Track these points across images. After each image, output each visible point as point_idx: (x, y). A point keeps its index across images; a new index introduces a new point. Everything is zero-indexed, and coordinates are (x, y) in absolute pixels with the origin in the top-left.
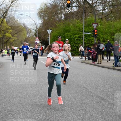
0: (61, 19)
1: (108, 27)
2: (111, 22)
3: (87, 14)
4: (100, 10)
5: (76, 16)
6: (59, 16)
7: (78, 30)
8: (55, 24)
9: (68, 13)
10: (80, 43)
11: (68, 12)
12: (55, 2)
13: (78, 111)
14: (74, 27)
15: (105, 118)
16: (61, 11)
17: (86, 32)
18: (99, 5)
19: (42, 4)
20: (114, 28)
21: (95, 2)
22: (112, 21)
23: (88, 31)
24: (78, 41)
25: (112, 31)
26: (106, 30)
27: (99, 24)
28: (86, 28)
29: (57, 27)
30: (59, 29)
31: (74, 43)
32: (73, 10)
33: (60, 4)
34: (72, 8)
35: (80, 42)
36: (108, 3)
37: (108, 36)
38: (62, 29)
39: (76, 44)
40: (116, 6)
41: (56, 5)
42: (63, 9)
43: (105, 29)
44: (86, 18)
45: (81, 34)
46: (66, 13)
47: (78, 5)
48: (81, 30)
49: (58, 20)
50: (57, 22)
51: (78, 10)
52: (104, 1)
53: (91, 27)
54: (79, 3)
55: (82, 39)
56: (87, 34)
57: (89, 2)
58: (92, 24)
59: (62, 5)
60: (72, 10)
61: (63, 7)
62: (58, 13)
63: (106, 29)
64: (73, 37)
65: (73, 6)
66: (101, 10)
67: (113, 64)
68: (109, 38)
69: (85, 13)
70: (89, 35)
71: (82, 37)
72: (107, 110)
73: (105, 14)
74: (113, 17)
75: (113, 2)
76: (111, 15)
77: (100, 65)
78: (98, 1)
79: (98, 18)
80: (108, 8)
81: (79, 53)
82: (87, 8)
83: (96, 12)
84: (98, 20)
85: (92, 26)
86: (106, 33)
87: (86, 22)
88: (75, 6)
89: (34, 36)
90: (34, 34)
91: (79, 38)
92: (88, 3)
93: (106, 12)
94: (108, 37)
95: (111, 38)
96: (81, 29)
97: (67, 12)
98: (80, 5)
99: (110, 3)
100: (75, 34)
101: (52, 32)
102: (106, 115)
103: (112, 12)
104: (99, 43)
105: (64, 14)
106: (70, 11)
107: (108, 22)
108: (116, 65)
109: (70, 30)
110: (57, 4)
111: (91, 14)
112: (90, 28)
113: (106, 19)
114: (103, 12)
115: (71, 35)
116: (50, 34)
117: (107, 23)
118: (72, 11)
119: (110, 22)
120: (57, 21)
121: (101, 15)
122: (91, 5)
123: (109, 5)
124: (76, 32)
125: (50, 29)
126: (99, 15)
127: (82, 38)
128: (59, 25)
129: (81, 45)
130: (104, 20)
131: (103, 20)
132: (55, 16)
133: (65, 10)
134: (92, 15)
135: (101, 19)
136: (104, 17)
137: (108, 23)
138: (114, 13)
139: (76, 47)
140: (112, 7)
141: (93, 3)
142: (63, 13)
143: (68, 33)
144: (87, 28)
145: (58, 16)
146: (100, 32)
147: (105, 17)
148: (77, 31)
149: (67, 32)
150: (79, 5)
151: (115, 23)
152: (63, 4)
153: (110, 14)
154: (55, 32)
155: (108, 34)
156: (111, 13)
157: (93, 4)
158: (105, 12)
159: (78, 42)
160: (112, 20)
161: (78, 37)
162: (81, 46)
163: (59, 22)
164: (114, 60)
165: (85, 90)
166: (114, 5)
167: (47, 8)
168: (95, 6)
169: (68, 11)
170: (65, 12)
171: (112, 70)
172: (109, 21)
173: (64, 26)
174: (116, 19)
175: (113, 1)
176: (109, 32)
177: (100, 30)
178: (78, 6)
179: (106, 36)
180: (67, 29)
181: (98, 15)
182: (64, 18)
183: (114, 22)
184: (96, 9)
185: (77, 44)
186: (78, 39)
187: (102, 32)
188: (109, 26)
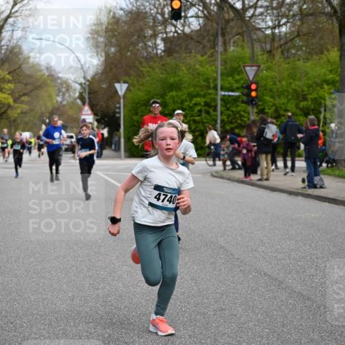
0: (155, 52)
1: (288, 76)
2: (298, 63)
3: (230, 40)
4: (266, 28)
5: (198, 44)
6: (150, 44)
7: (202, 83)
8: (139, 68)
9: (176, 35)
10: (207, 122)
11: (176, 32)
12: (138, 3)
13: (204, 314)
14: (193, 75)
15: (278, 335)
16: (154, 31)
17: (225, 91)
18: (261, 14)
19: (101, 10)
20: (304, 78)
21: (251, 4)
22: (299, 60)
23: (232, 86)
24: (204, 115)
25: (300, 87)
26: (282, 86)
27: (262, 66)
28: (225, 78)
29: (143, 75)
30: (148, 80)
31: (191, 122)
32: (189, 27)
33: (151, 9)
34: (185, 22)
35: (208, 117)
36: (287, 6)
37: (289, 100)
38: (157, 81)
39: (199, 123)
40: (310, 17)
41: (142, 12)
42: (159, 23)
43: (280, 82)
44: (225, 50)
45: (212, 96)
46: (169, 35)
47: (203, 12)
48: (212, 85)
49: (145, 54)
50: (143, 60)
51: (203, 28)
52: (278, 3)
53: (239, 75)
54: (205, 6)
55: (215, 110)
56: (229, 96)
57: (234, 3)
58: (244, 67)
59: (157, 13)
60: (186, 28)
61: (160, 17)
62: (146, 35)
63: (284, 83)
64: (188, 106)
65: (189, 15)
66: (269, 27)
67: (303, 181)
68: (291, 106)
69: (223, 35)
70: (236, 99)
71: (213, 104)
72: (287, 311)
73: (280, 40)
74: (302, 46)
75: (303, 5)
76: (298, 42)
77: (265, 183)
78: (260, 3)
79: (261, 51)
80: (288, 22)
81: (207, 151)
82: (228, 21)
83: (255, 34)
84: (260, 57)
85: (242, 73)
86: (281, 94)
87: (225, 62)
88: (195, 15)
89: (79, 102)
90: (77, 94)
91: (207, 108)
92: (232, 7)
93: (282, 34)
94: (289, 105)
95: (297, 106)
96: (211, 81)
97: (171, 31)
98: (208, 13)
99: (295, 7)
100: (196, 97)
101: (128, 89)
102: (283, 326)
103: (300, 33)
104: (264, 122)
105: (163, 39)
106: (181, 28)
107: (288, 60)
108: (312, 185)
109: (181, 84)
110: (144, 11)
111: (241, 38)
112: (238, 77)
113: (282, 52)
114: (273, 34)
115: (183, 98)
116: (124, 96)
117: (287, 66)
118: (187, 30)
119: (294, 61)
120: (143, 57)
121: (268, 40)
122: (240, 14)
123: (291, 13)
124: (197, 89)
125: (125, 82)
126: (263, 40)
127: (215, 107)
128: (148, 69)
129: (210, 126)
130: (278, 56)
131: (274, 56)
132: (138, 45)
133: (165, 28)
134: (243, 41)
135: (270, 52)
136: (277, 48)
137: (289, 63)
138: (304, 35)
139: (197, 134)
140: (301, 20)
141: (247, 6)
142: (160, 35)
143: (176, 92)
144: (230, 78)
145: (145, 44)
146: (266, 89)
147: (281, 46)
148: (202, 87)
149: (172, 91)
150: (206, 12)
151: (309, 64)
152: (160, 11)
153: (294, 38)
154: (139, 89)
155: (287, 96)
156: (298, 35)
157: (245, 9)
158: (280, 32)
159: (202, 119)
160: (300, 55)
161: (202, 103)
162: (210, 129)
163: (150, 61)
164: (305, 169)
165: (222, 256)
166: (305, 12)
167: (115, 21)
168: (251, 17)
169: (173, 29)
170: (166, 33)
171: (300, 198)
172: (292, 59)
173: (162, 74)
174: (310, 53)
175: (302, 2)
176: (291, 91)
177: (265, 85)
178: (202, 15)
179: (284, 100)
180: (172, 80)
181: (259, 40)
182: (164, 51)
183: (305, 62)
184: (253, 24)
185: (200, 125)
186: (203, 108)
187: (271, 90)
188: (290, 73)
